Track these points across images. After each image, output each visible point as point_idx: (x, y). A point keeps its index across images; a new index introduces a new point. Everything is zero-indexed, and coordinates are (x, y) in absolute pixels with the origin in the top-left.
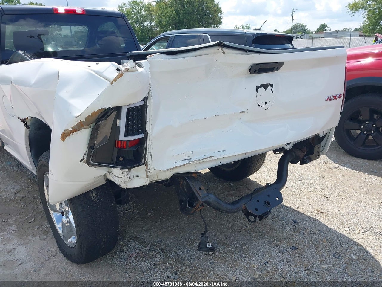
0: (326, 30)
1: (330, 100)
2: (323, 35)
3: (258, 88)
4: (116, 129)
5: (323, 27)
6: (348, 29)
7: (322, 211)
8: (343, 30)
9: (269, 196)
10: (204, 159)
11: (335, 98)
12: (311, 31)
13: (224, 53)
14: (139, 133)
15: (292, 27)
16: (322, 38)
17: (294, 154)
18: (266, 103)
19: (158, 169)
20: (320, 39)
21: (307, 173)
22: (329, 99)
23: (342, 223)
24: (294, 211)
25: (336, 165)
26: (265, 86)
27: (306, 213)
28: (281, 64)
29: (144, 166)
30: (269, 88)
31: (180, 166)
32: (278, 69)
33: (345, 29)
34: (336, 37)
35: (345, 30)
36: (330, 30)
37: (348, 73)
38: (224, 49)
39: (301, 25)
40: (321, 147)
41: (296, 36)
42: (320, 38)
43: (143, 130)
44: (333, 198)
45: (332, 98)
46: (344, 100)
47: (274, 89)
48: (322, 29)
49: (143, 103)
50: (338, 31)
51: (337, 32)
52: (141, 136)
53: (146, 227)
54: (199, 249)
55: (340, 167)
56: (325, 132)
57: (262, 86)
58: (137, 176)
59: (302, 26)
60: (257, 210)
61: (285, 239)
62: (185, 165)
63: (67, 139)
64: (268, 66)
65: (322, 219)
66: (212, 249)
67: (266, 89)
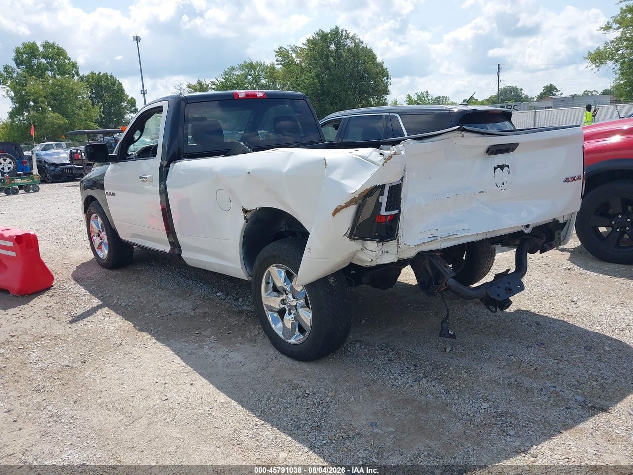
0: (554, 95)
1: (569, 181)
2: (550, 104)
3: (495, 168)
4: (378, 205)
5: (550, 90)
6: (592, 92)
7: (569, 314)
8: (584, 93)
9: (509, 283)
10: (449, 236)
11: (574, 179)
12: (529, 97)
13: (463, 136)
14: (394, 209)
15: (498, 92)
16: (549, 108)
17: (532, 243)
18: (503, 184)
19: (407, 244)
20: (547, 110)
21: (546, 280)
22: (567, 180)
23: (593, 323)
24: (534, 314)
25: (584, 271)
26: (502, 167)
27: (549, 316)
28: (517, 145)
29: (395, 241)
30: (506, 169)
31: (427, 242)
32: (513, 150)
33: (586, 91)
34: (573, 106)
35: (586, 93)
36: (561, 95)
37: (586, 157)
38: (464, 133)
39: (512, 88)
40: (562, 236)
41: (507, 106)
42: (546, 108)
43: (397, 206)
44: (580, 303)
45: (570, 179)
46: (584, 181)
47: (510, 170)
48: (549, 93)
49: (400, 182)
50: (575, 95)
51: (574, 97)
52: (396, 212)
53: (366, 332)
54: (441, 336)
55: (588, 272)
56: (565, 219)
57: (498, 167)
58: (387, 252)
59: (515, 89)
60: (499, 296)
61: (528, 338)
62: (431, 241)
63: (338, 214)
64: (506, 148)
65: (570, 321)
66: (453, 337)
67: (503, 170)
